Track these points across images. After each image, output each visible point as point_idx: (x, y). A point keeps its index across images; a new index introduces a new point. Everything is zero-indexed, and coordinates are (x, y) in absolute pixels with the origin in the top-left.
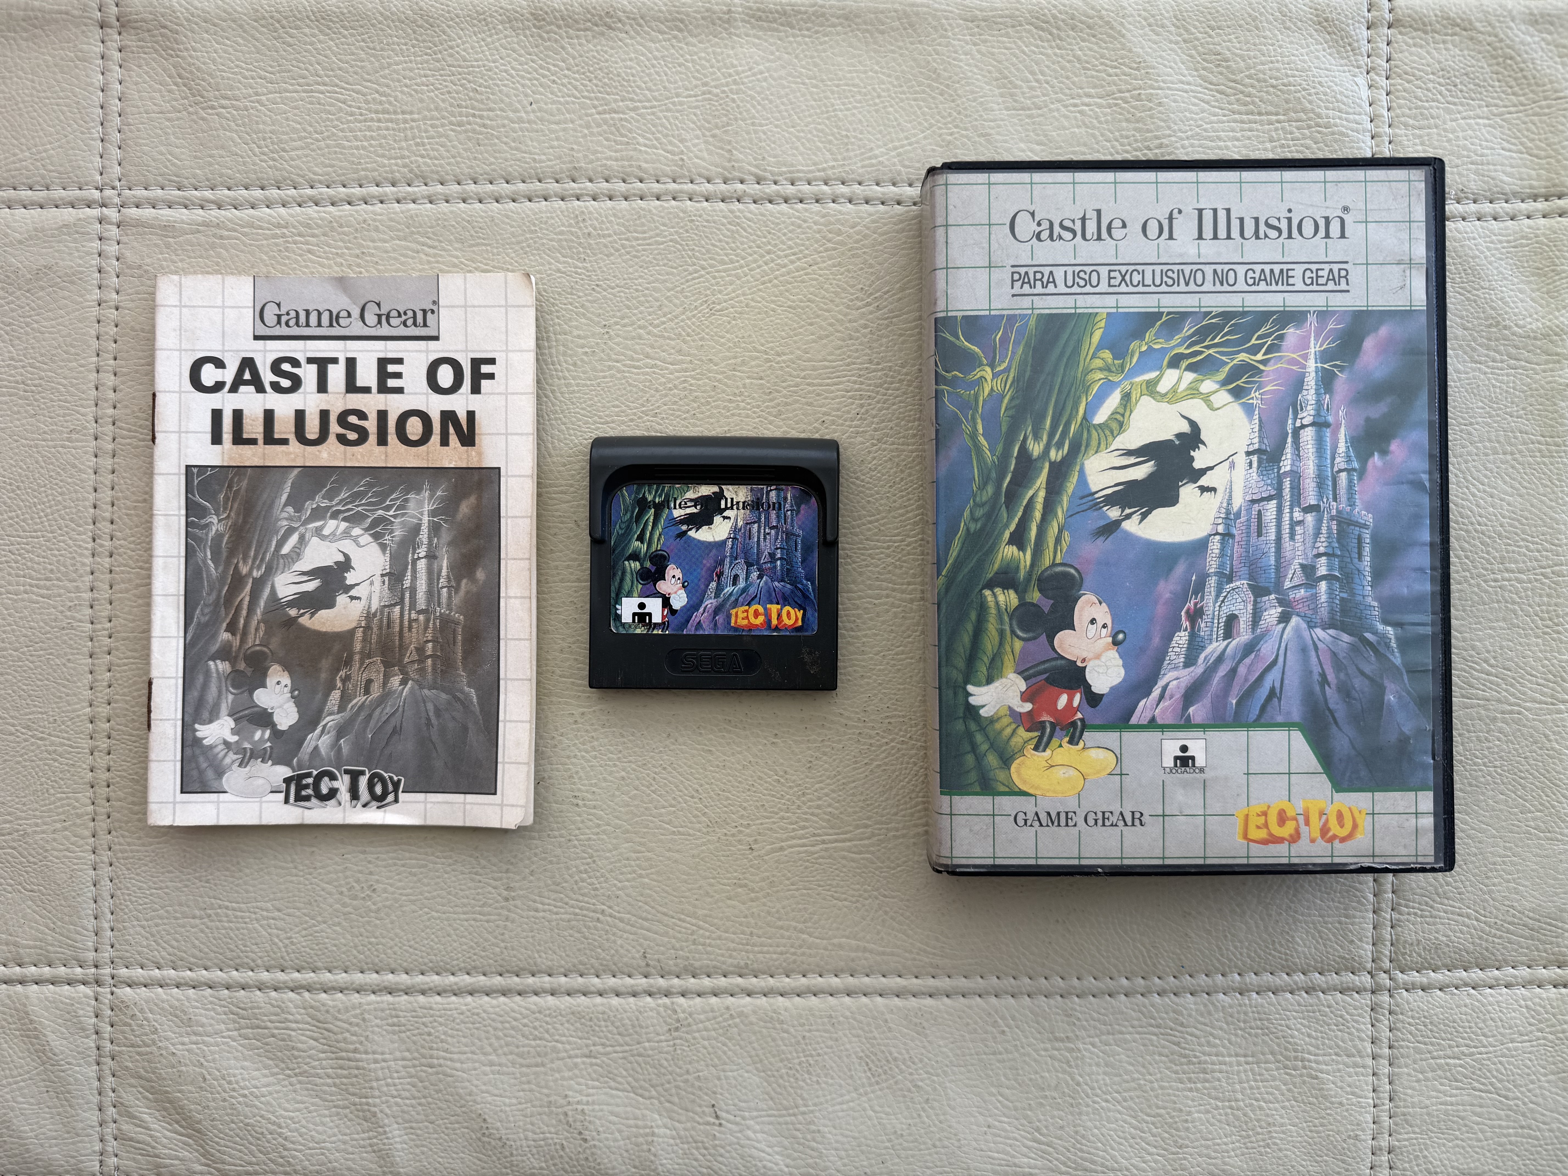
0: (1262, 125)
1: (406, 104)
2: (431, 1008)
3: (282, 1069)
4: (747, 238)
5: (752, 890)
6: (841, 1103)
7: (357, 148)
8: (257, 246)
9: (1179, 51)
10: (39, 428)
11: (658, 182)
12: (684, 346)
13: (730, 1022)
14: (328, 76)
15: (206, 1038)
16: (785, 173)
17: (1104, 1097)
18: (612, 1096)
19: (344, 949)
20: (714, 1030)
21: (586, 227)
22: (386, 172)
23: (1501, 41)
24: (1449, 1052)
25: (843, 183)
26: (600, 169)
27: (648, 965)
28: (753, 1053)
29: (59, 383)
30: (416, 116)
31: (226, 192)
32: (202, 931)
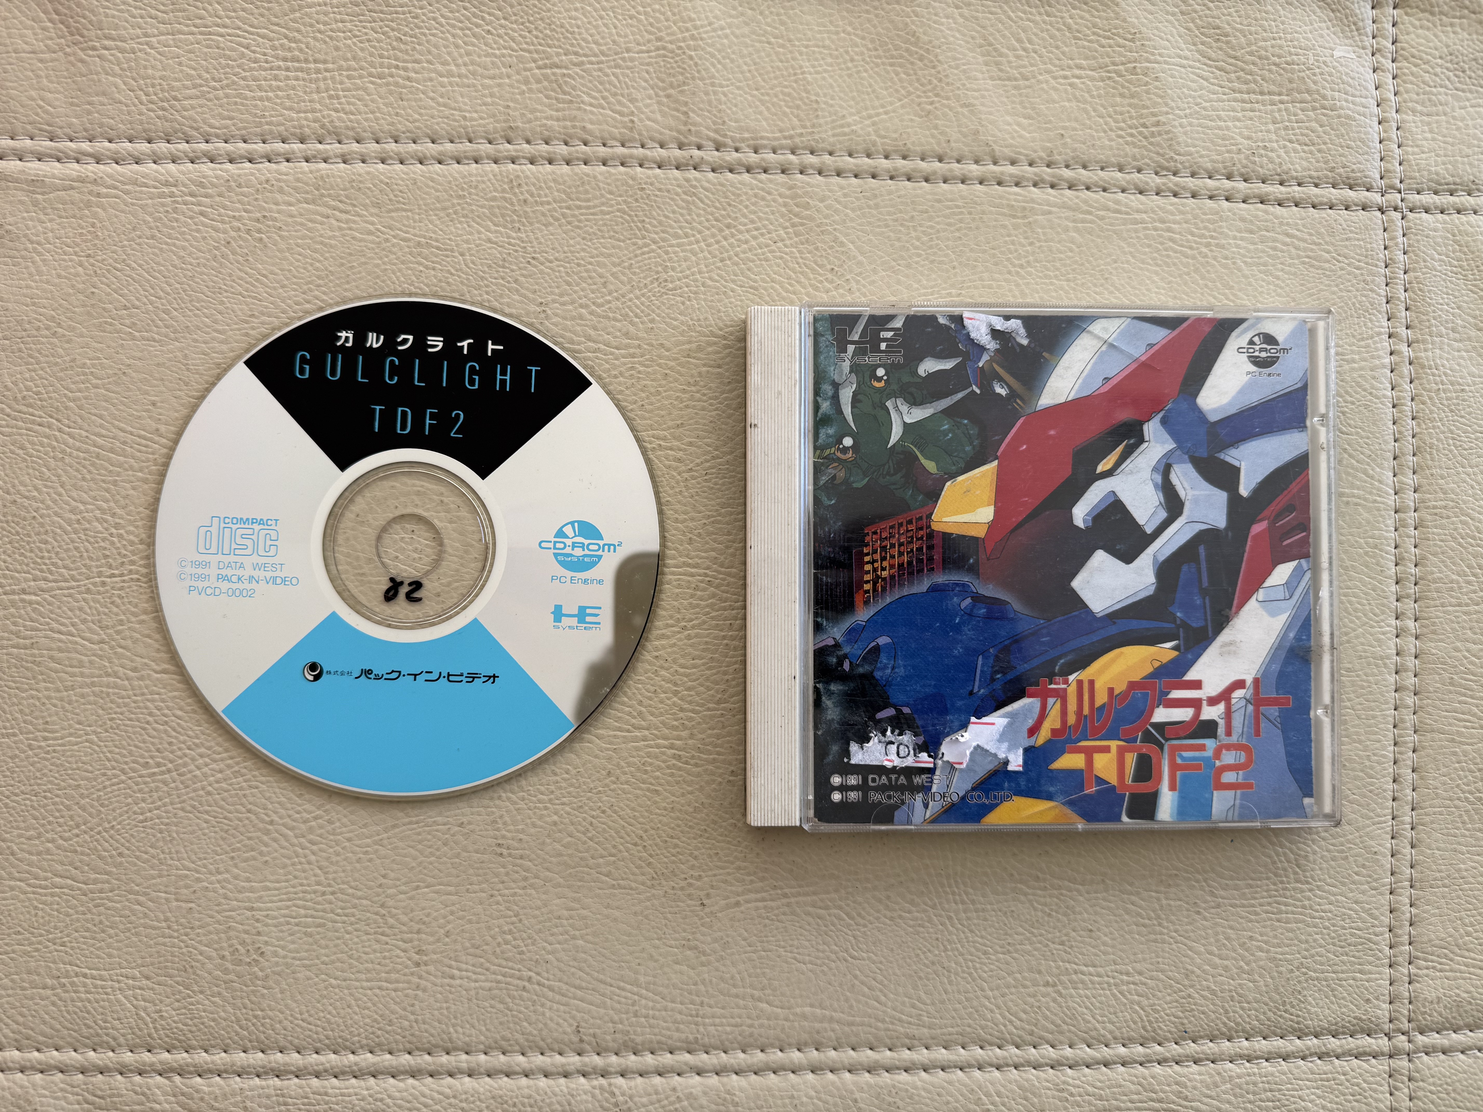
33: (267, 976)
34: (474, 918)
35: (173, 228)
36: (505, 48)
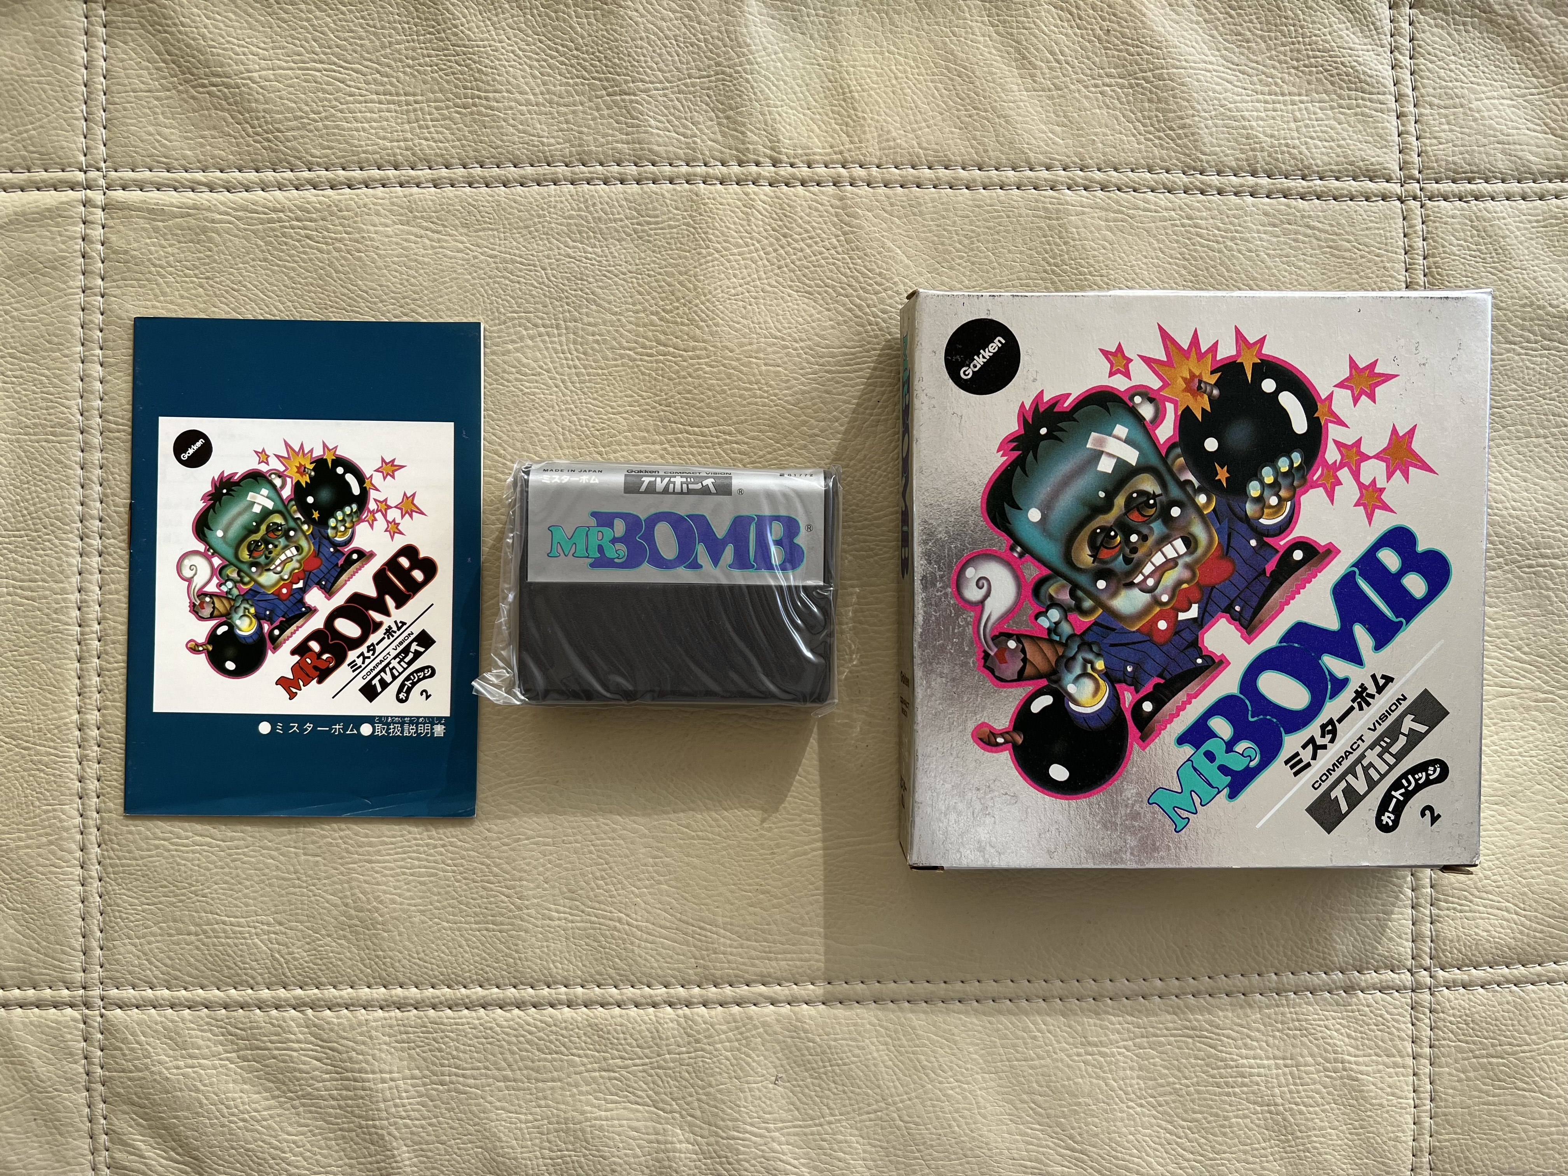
2: (442, 1024)
3: (284, 1092)
6: (868, 1113)
7: (357, 130)
10: (20, 422)
13: (754, 1032)
14: (325, 54)
18: (632, 1110)
20: (737, 1040)
22: (389, 155)
29: (42, 375)
30: (420, 98)
32: (198, 948)
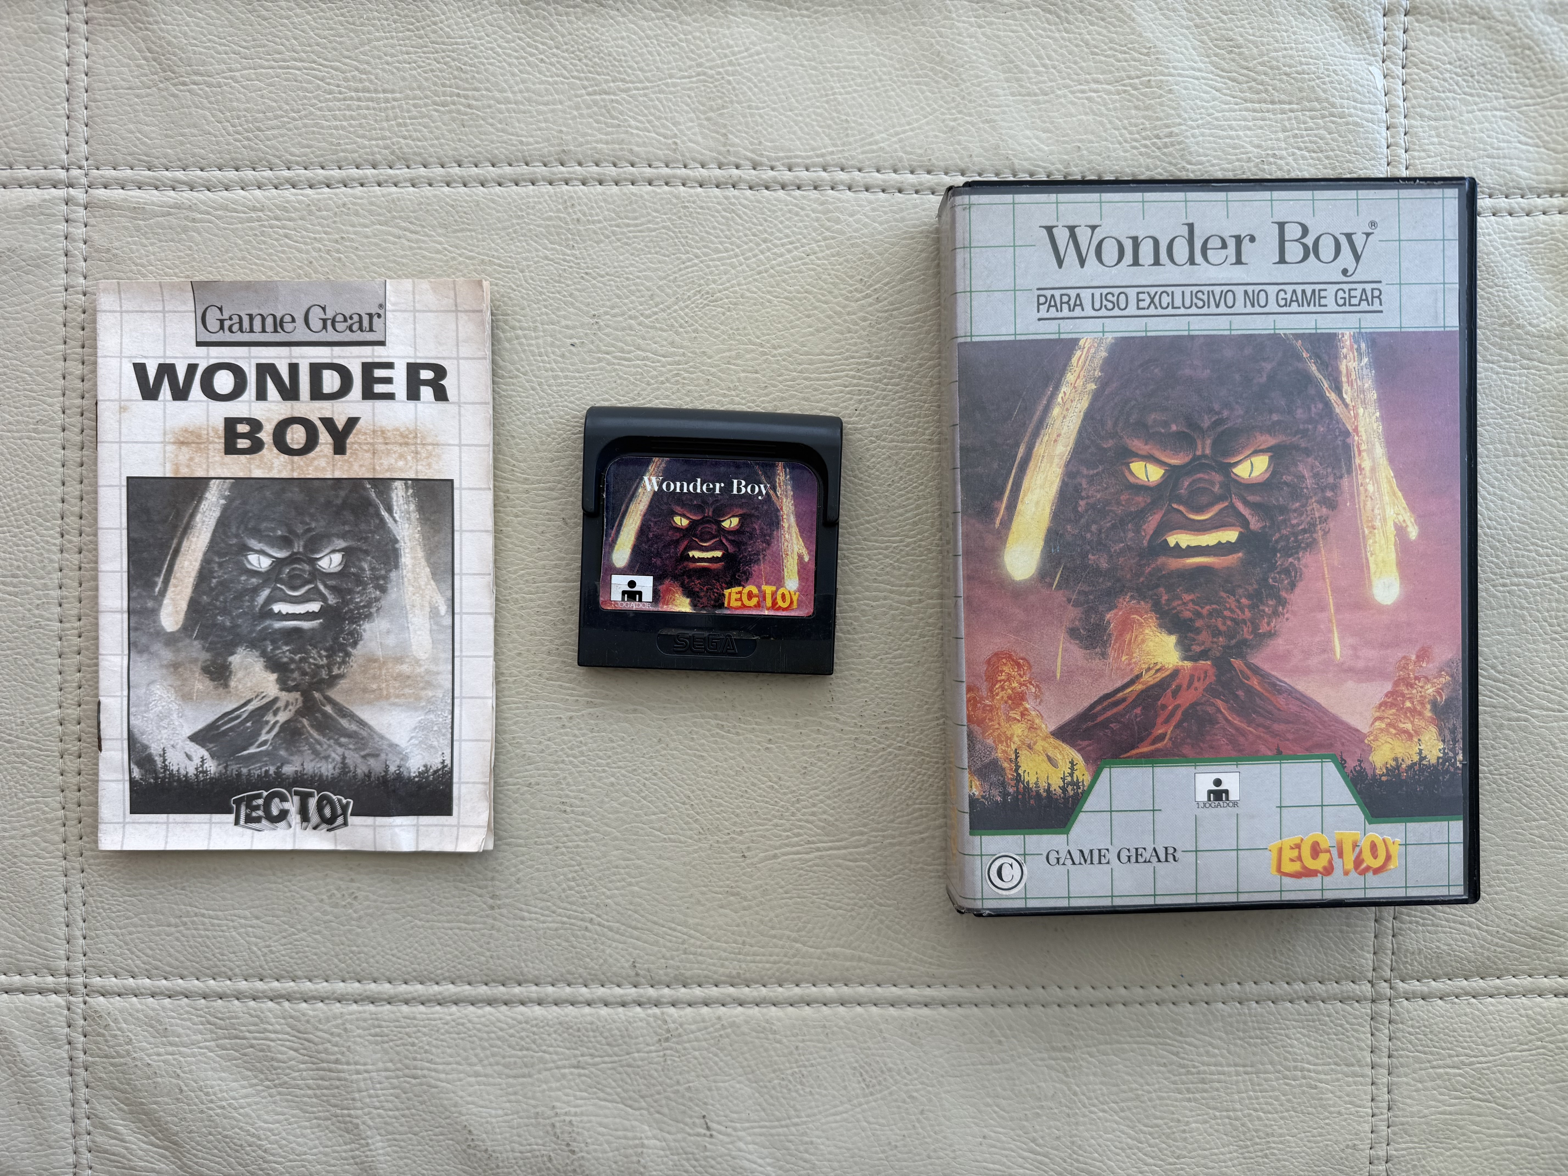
0: (1274, 114)
1: (387, 83)
4: (742, 225)
5: (745, 899)
8: (233, 231)
9: (1191, 36)
11: (650, 166)
12: (677, 338)
15: (182, 1049)
16: (782, 158)
17: (1101, 1106)
19: (325, 958)
21: (575, 212)
23: (1520, 30)
24: (1448, 1061)
25: (842, 170)
26: (589, 152)
27: (637, 975)
28: (745, 1063)
31: (199, 173)
33: (360, 918)
34: (542, 867)
35: (261, 250)
36: (558, 76)
